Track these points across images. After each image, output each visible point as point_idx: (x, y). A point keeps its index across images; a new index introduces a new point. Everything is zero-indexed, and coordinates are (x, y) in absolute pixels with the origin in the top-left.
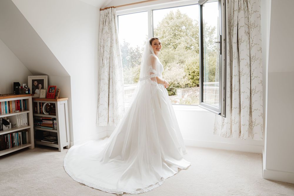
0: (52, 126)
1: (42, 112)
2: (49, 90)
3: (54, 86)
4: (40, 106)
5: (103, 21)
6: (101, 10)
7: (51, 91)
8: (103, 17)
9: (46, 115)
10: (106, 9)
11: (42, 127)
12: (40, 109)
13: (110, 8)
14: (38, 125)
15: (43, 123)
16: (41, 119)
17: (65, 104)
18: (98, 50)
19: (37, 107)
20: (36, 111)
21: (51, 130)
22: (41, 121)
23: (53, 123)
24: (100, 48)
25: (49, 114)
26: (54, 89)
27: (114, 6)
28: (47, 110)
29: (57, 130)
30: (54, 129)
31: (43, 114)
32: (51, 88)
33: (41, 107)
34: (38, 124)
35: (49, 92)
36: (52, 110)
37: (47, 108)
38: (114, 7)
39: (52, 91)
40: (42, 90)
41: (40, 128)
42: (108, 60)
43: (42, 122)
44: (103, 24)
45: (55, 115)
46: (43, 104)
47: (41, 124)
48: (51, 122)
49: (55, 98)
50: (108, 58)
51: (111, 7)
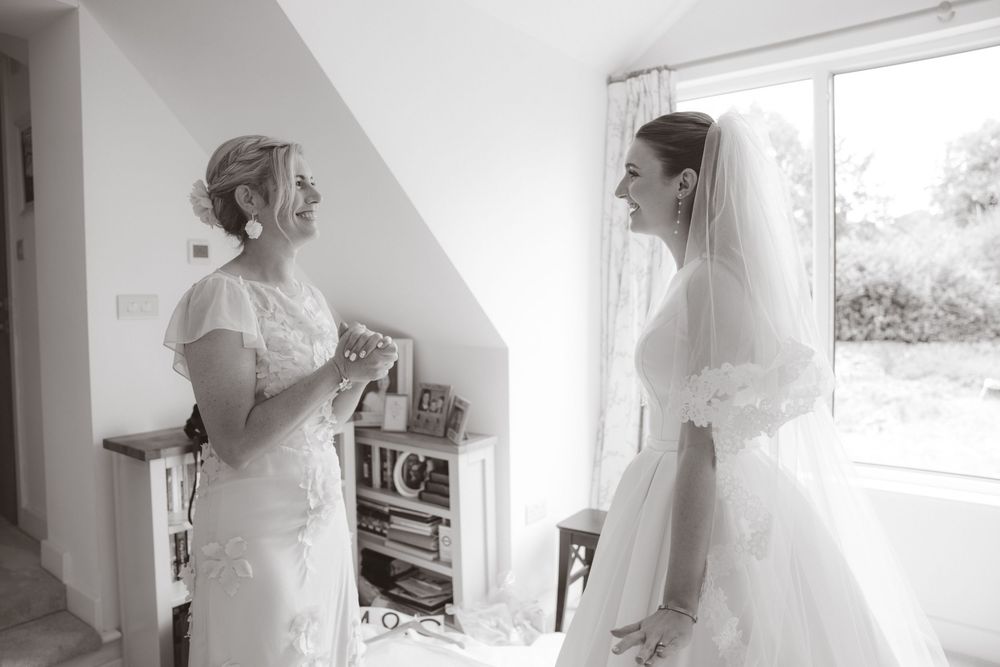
0: (431, 546)
1: (389, 485)
2: (421, 401)
3: (439, 386)
4: (383, 459)
5: (623, 124)
6: (610, 81)
7: (429, 404)
8: (623, 109)
9: (406, 498)
10: (634, 75)
11: (388, 543)
12: (383, 470)
13: (655, 72)
14: (374, 531)
15: (392, 526)
16: (386, 510)
17: (483, 461)
18: (602, 238)
19: (370, 462)
20: (366, 475)
21: (424, 561)
22: (385, 517)
23: (436, 533)
24: (610, 233)
25: (420, 498)
26: (443, 398)
27: (670, 64)
28: (409, 476)
29: (449, 564)
30: (437, 560)
31: (394, 490)
32: (426, 391)
33: (388, 465)
34: (371, 527)
35: (420, 408)
36: (434, 482)
37: (409, 470)
38: (666, 68)
39: (433, 404)
40: (391, 399)
41: (383, 544)
42: (644, 281)
43: (390, 523)
44: (623, 133)
45: (447, 506)
46: (395, 454)
47: (385, 528)
48: (426, 529)
49: (445, 436)
50: (646, 270)
51: (659, 70)
